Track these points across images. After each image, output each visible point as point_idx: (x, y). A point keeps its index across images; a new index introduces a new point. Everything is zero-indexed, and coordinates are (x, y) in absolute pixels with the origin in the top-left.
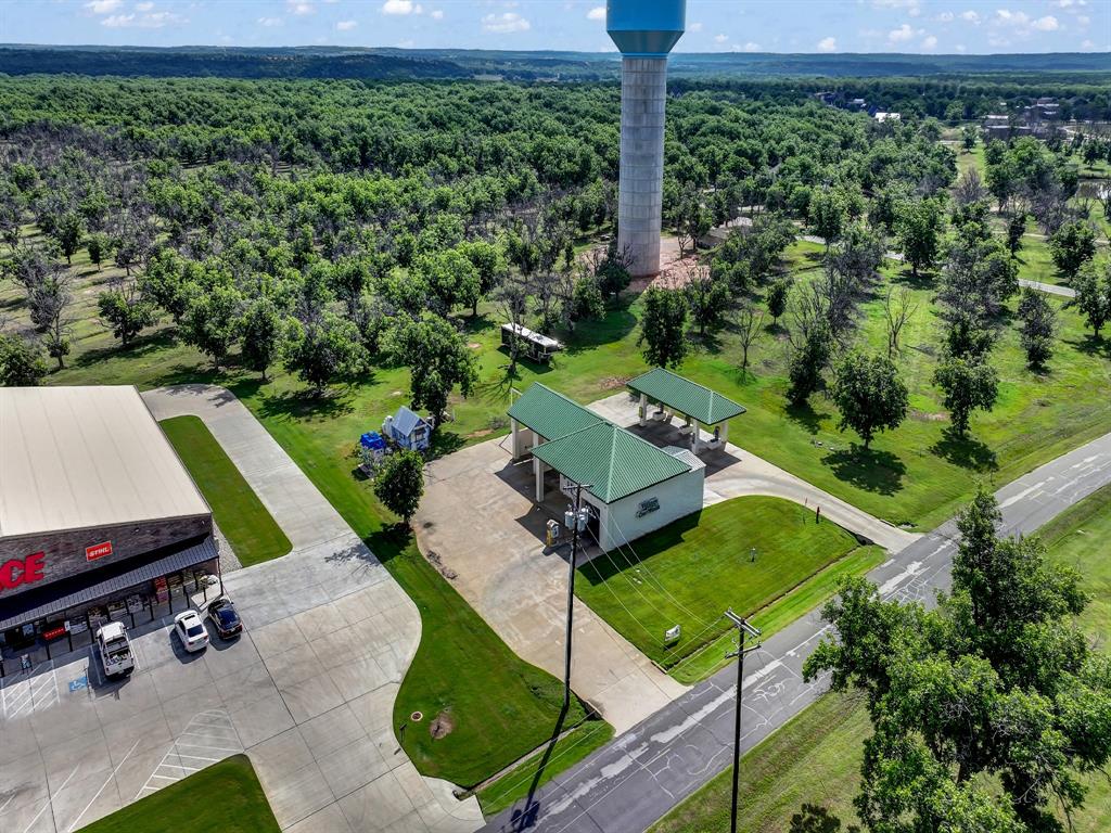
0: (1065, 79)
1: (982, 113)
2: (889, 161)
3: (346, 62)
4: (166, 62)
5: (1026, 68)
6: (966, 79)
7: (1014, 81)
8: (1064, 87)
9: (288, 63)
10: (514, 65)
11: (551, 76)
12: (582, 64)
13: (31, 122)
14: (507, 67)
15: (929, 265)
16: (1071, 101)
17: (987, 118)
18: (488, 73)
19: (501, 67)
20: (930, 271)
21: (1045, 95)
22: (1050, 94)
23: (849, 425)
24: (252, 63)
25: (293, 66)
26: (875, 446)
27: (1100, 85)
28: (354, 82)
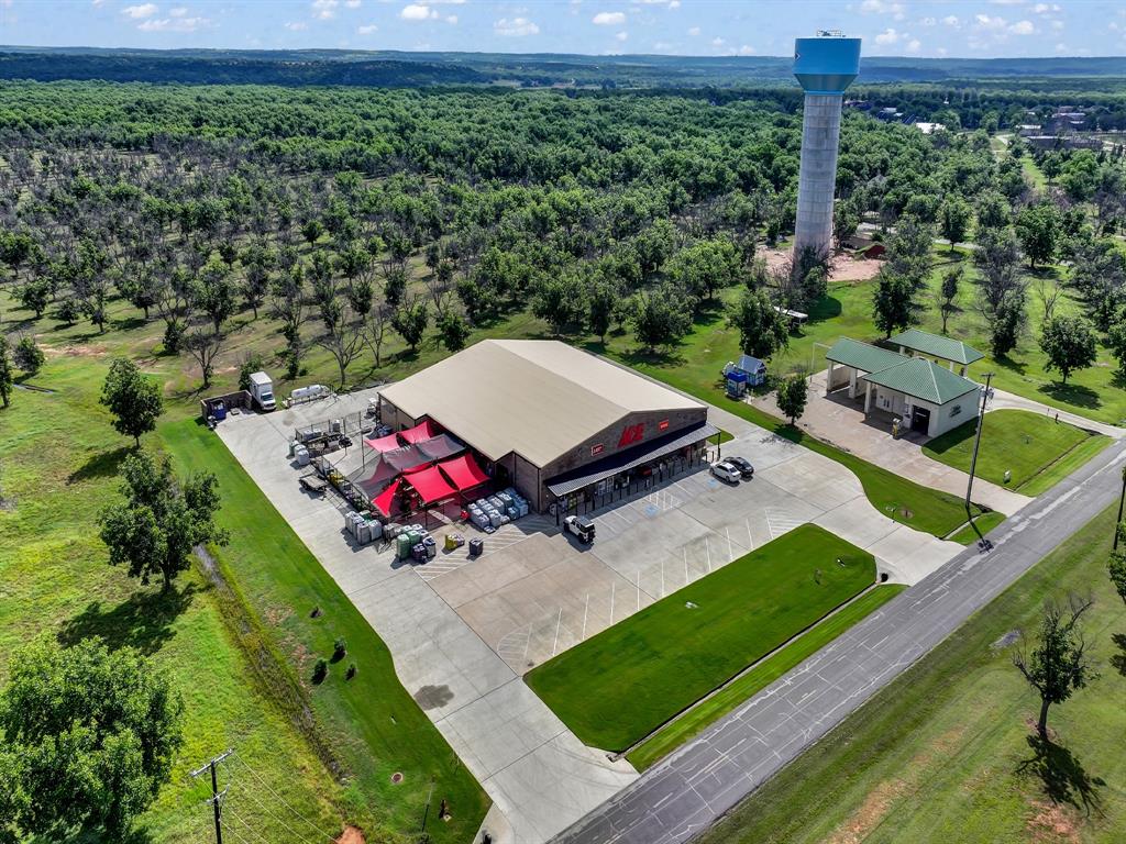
0: (1075, 85)
1: (1016, 123)
2: (969, 172)
3: (367, 68)
4: (185, 67)
5: (1030, 72)
6: (979, 86)
7: (1026, 87)
8: (1080, 96)
9: (306, 68)
10: (524, 70)
11: (566, 81)
12: (591, 69)
13: (151, 136)
14: (518, 71)
15: (1045, 260)
16: (1092, 109)
17: (1021, 128)
18: (505, 78)
19: (515, 73)
20: (1048, 265)
21: (1063, 104)
22: (1068, 102)
23: (1053, 367)
24: (270, 68)
25: (311, 72)
26: (1069, 381)
27: (1113, 93)
28: (410, 92)
